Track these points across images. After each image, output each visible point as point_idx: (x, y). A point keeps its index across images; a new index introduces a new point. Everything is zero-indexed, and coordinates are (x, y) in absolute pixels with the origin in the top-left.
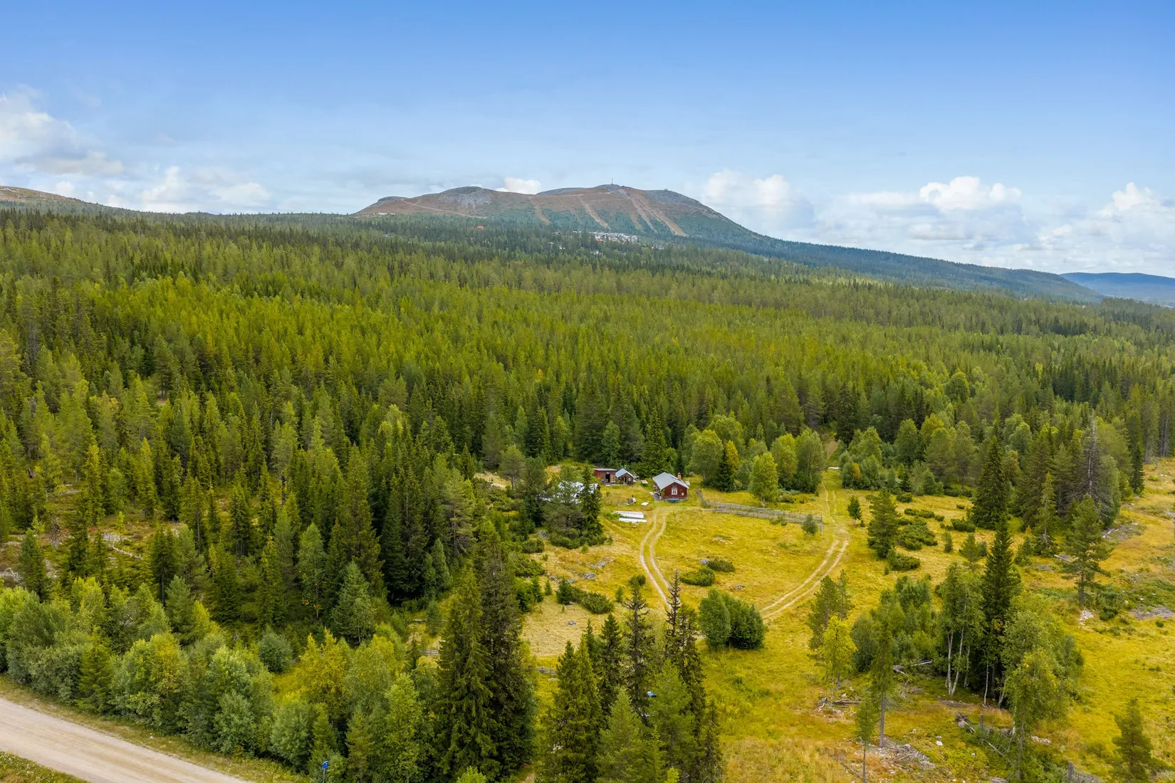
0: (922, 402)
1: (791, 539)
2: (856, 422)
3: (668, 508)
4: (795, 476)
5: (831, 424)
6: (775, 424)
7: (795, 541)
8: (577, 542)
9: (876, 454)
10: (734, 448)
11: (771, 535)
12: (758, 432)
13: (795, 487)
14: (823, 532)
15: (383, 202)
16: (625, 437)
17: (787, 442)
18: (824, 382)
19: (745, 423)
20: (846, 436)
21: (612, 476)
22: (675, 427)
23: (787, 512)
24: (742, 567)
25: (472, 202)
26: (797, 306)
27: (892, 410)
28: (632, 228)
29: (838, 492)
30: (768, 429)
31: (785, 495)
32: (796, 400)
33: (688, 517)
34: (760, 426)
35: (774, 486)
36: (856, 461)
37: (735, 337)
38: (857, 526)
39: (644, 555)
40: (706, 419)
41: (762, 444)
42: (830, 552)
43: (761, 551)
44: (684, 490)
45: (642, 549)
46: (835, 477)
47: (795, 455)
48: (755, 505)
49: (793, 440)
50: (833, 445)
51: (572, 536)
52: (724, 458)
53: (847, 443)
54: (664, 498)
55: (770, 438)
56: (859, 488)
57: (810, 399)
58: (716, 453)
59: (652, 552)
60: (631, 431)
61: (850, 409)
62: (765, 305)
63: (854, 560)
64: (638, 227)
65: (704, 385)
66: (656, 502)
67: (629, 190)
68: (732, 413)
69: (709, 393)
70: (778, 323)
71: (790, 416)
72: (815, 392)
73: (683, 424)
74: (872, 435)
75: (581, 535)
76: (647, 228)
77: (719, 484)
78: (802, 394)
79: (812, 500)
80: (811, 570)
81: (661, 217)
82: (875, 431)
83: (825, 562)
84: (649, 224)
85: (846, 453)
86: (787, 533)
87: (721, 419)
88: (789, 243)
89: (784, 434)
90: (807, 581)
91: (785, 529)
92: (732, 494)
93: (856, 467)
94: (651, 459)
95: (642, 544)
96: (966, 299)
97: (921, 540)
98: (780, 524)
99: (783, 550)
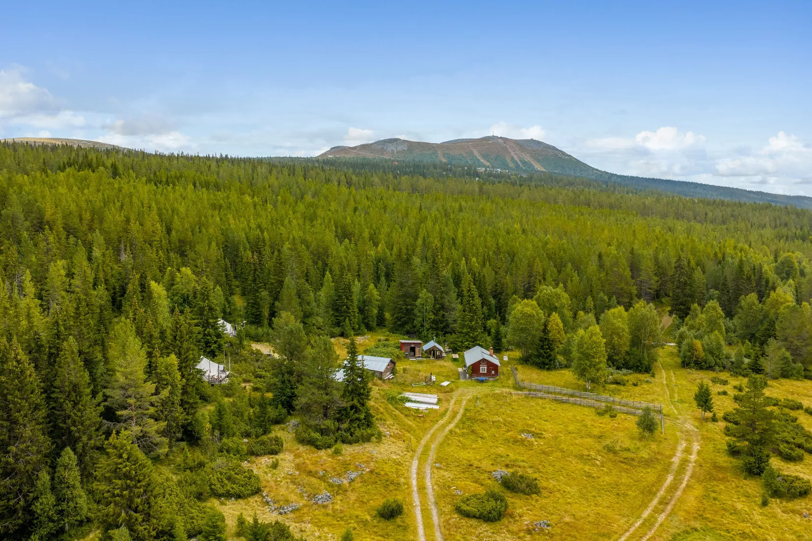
0: (760, 278)
1: (624, 441)
2: (691, 296)
3: (471, 389)
4: (627, 353)
5: (663, 300)
6: (606, 298)
7: (627, 443)
8: (330, 439)
9: (720, 331)
10: (559, 320)
11: (596, 432)
12: (587, 305)
13: (626, 366)
14: (665, 428)
15: (334, 150)
16: (441, 307)
17: (618, 315)
18: (656, 259)
19: (573, 296)
20: (682, 311)
21: (417, 349)
22: (500, 299)
23: (617, 399)
24: (552, 484)
25: (394, 149)
26: (628, 208)
27: (730, 284)
28: (507, 166)
29: (678, 373)
30: (598, 302)
31: (615, 376)
32: (628, 273)
33: (492, 402)
34: (590, 299)
35: (602, 365)
36: (696, 337)
37: (573, 224)
38: (706, 420)
39: (420, 460)
40: (533, 291)
41: (591, 317)
42: (676, 460)
43: (581, 457)
44: (495, 367)
45: (420, 450)
46: (671, 354)
47: (627, 330)
48: (578, 387)
49: (625, 314)
50: (668, 320)
51: (323, 432)
52: (545, 331)
53: (682, 318)
54: (471, 377)
55: (599, 311)
56: (701, 368)
57: (643, 273)
58: (536, 325)
59: (432, 455)
60: (446, 301)
61: (686, 284)
62: (601, 206)
63: (712, 478)
64: (511, 165)
65: (535, 258)
66: (462, 380)
67: (505, 140)
68: (561, 285)
69: (538, 267)
70: (612, 219)
71: (621, 289)
72: (647, 267)
73: (507, 295)
74: (714, 309)
75: (339, 429)
76: (518, 166)
77: (537, 360)
78: (634, 268)
79: (647, 382)
80: (650, 492)
81: (528, 158)
82: (717, 305)
83: (670, 479)
84: (519, 163)
85: (683, 329)
86: (617, 429)
87: (546, 290)
88: (621, 176)
89: (615, 307)
90: (646, 514)
91: (614, 423)
92: (553, 373)
93: (698, 344)
94: (465, 330)
95: (423, 442)
96: (767, 208)
97: (800, 446)
98: (607, 416)
99: (611, 456)
